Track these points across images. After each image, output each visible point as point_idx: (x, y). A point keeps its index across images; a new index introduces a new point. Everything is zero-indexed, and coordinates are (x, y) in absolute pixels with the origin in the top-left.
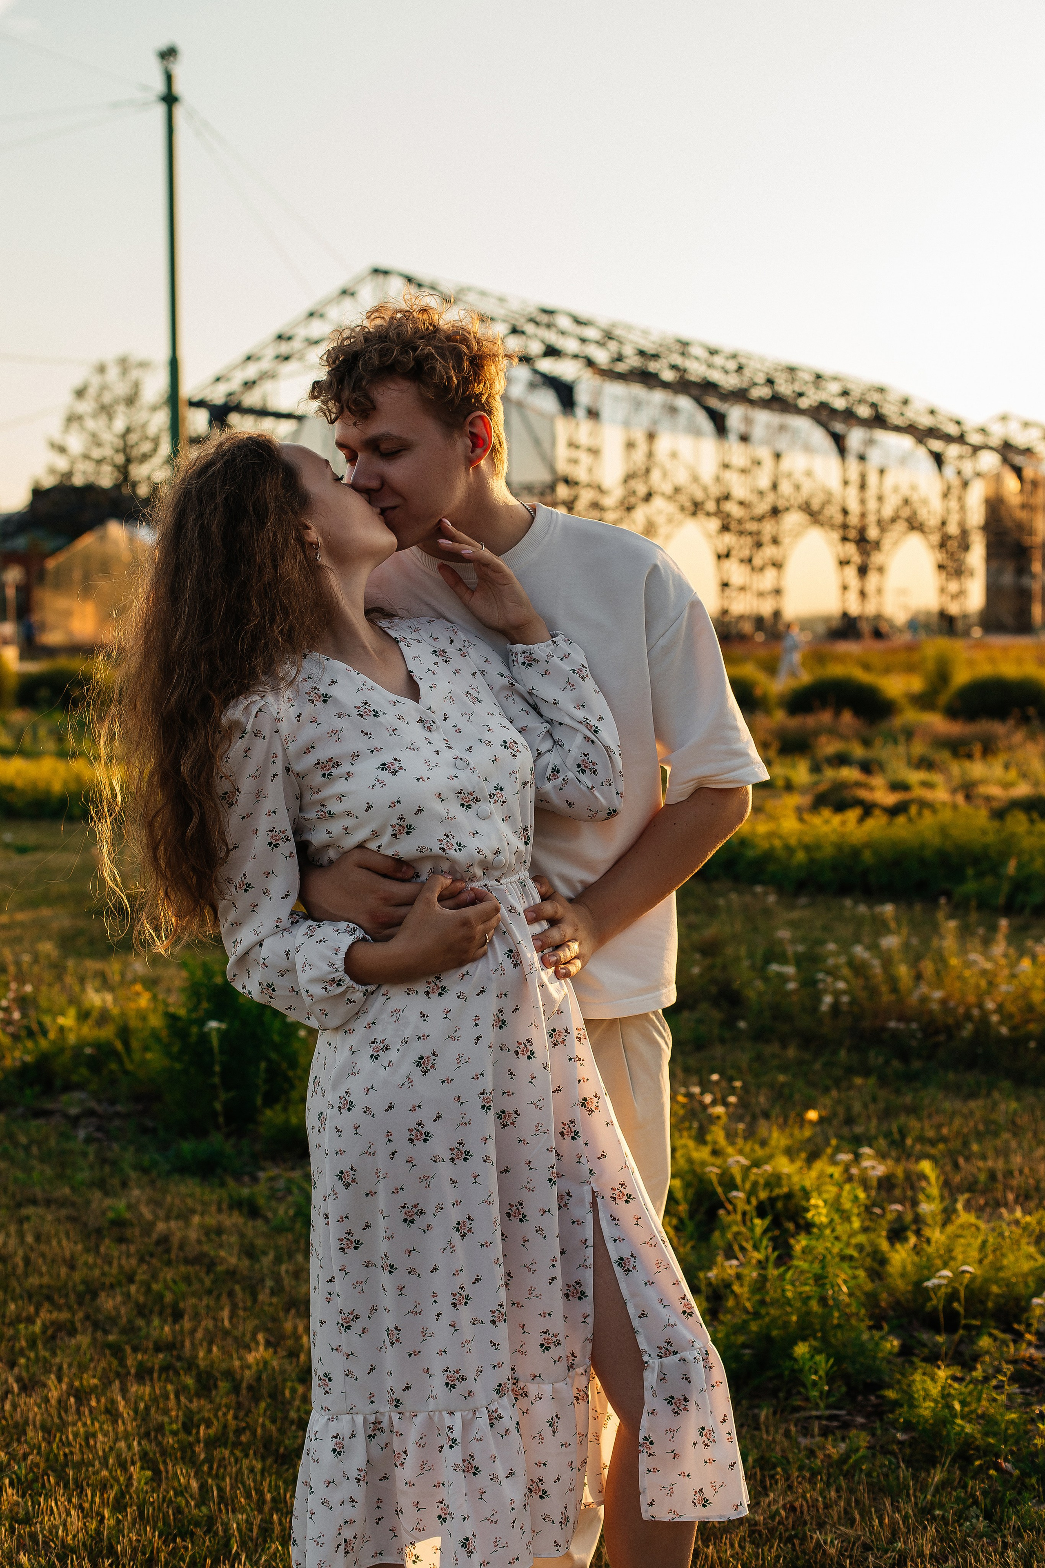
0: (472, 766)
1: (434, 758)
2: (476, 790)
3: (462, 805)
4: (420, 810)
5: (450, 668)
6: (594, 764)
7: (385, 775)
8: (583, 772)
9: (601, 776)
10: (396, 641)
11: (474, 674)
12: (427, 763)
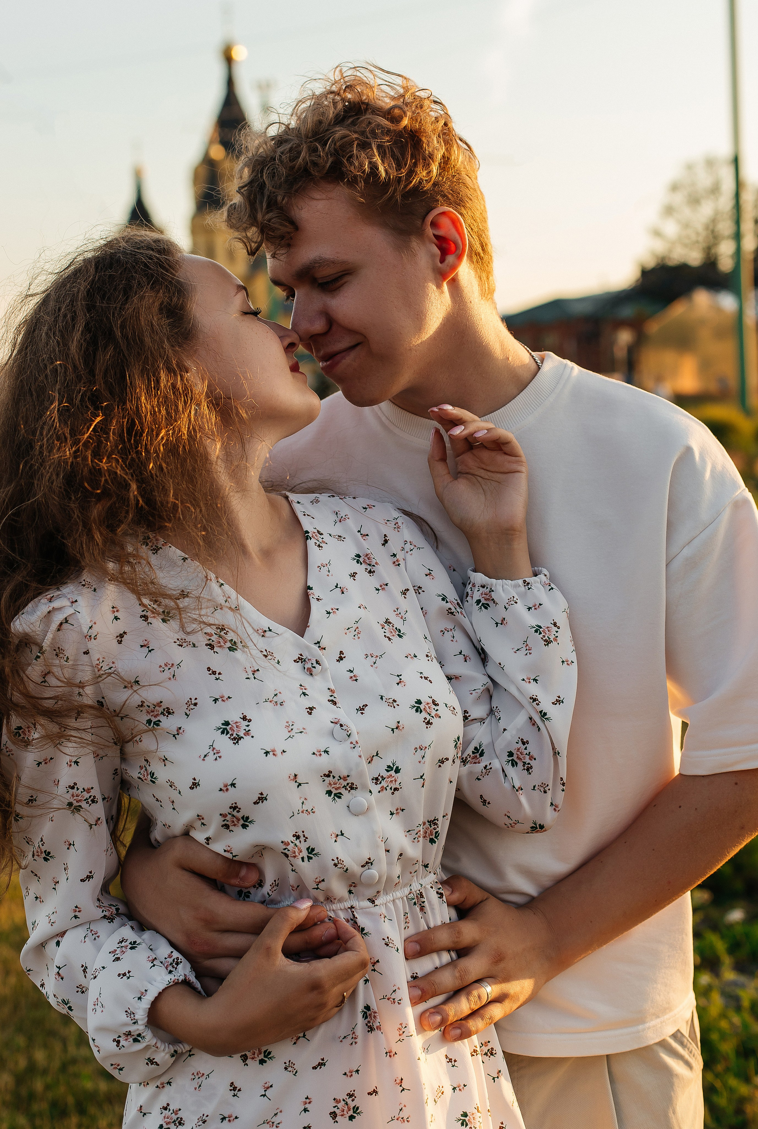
0: (355, 737)
1: (302, 720)
2: (353, 774)
3: (329, 793)
4: (262, 799)
5: (373, 582)
6: (532, 758)
7: (224, 742)
8: (514, 764)
9: (536, 777)
10: (306, 536)
11: (404, 592)
12: (290, 727)
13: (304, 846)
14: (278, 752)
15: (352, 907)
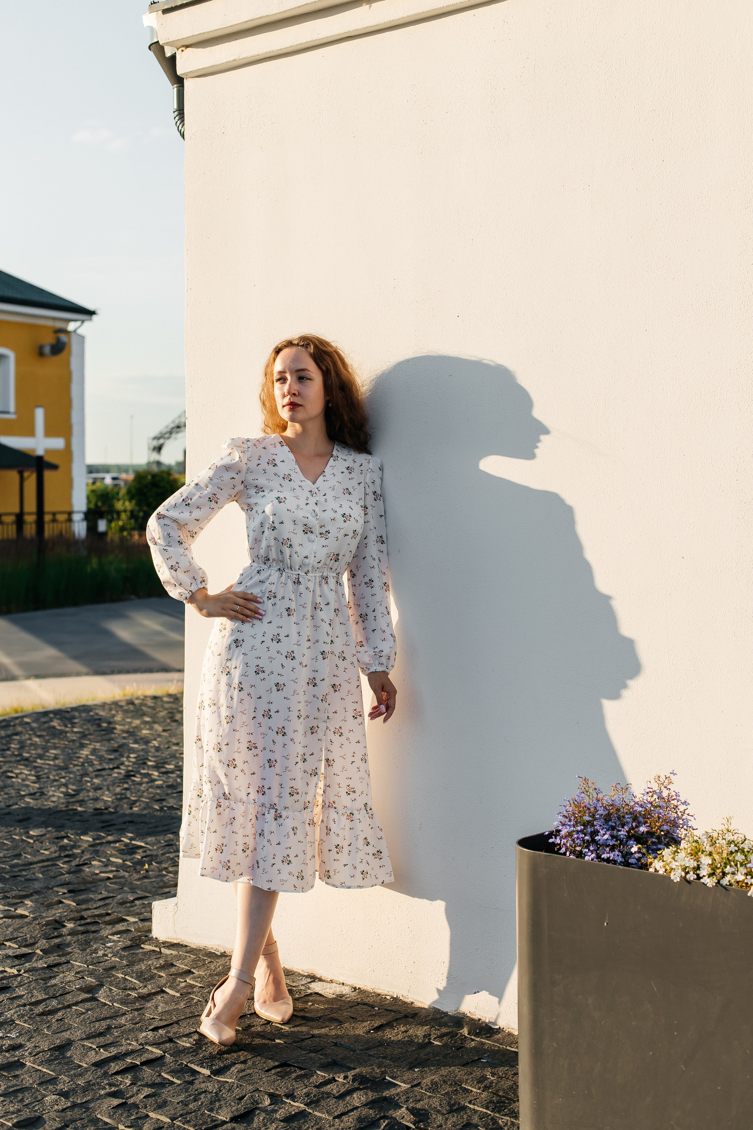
13: (289, 543)
14: (292, 512)
15: (299, 574)
